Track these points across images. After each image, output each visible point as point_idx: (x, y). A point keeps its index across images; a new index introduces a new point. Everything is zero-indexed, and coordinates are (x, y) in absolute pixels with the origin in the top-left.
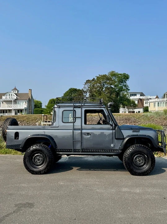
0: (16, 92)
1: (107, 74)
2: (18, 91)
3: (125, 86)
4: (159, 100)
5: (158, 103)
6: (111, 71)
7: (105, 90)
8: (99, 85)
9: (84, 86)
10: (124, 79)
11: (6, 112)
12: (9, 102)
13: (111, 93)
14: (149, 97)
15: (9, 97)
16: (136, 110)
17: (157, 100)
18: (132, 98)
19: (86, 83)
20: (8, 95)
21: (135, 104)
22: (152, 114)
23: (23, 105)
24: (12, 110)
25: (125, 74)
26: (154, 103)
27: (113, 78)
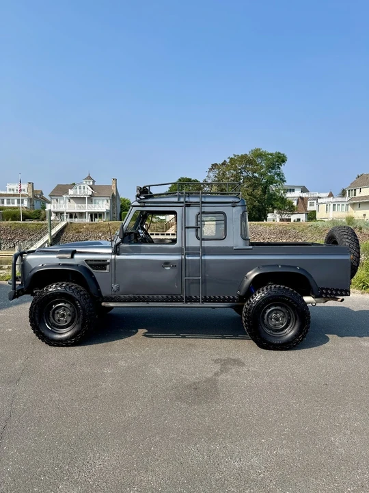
0: (91, 183)
1: (248, 153)
2: (94, 182)
3: (278, 175)
4: (334, 200)
5: (334, 205)
6: (254, 148)
7: (243, 182)
8: (235, 173)
9: (207, 174)
10: (277, 162)
11: (76, 217)
12: (80, 200)
13: (254, 186)
14: (317, 195)
15: (80, 192)
16: (294, 217)
17: (331, 199)
18: (289, 195)
19: (211, 169)
20: (78, 187)
21: (293, 206)
22: (325, 224)
23: (103, 206)
24: (85, 213)
25: (280, 153)
26: (327, 204)
27: (259, 160)
